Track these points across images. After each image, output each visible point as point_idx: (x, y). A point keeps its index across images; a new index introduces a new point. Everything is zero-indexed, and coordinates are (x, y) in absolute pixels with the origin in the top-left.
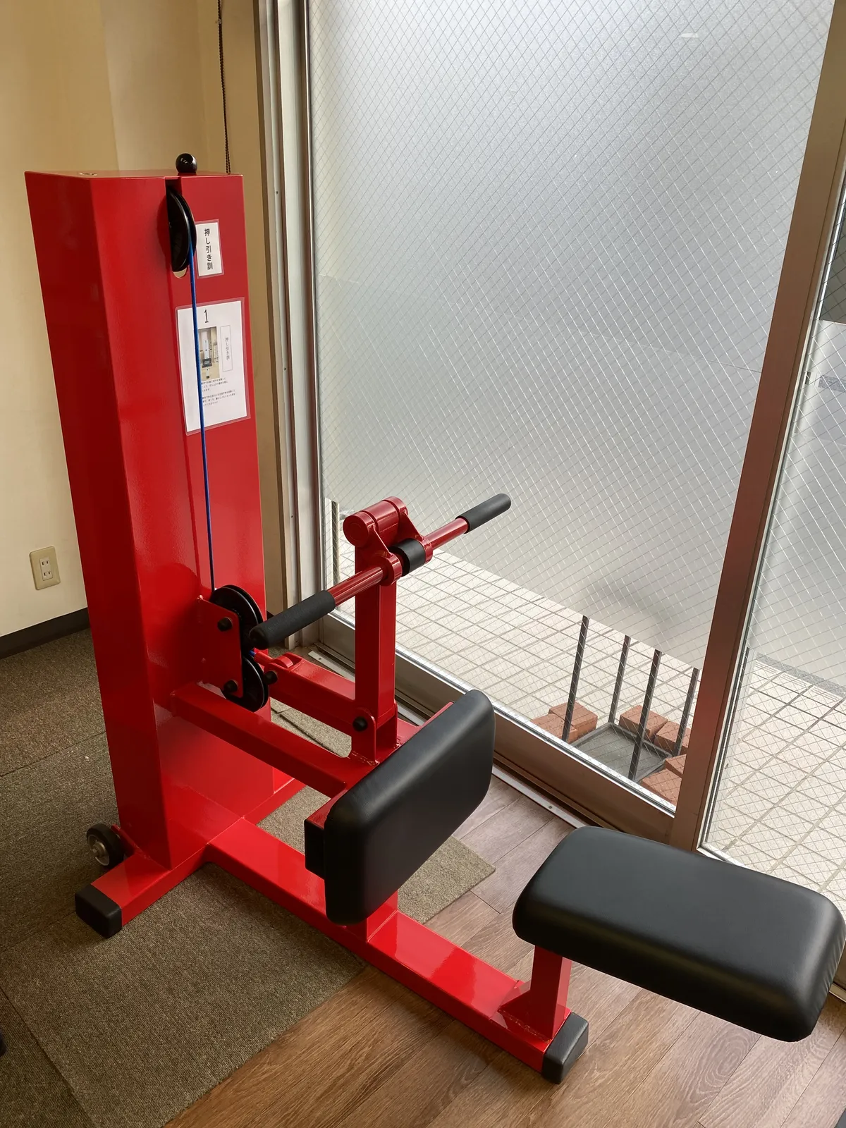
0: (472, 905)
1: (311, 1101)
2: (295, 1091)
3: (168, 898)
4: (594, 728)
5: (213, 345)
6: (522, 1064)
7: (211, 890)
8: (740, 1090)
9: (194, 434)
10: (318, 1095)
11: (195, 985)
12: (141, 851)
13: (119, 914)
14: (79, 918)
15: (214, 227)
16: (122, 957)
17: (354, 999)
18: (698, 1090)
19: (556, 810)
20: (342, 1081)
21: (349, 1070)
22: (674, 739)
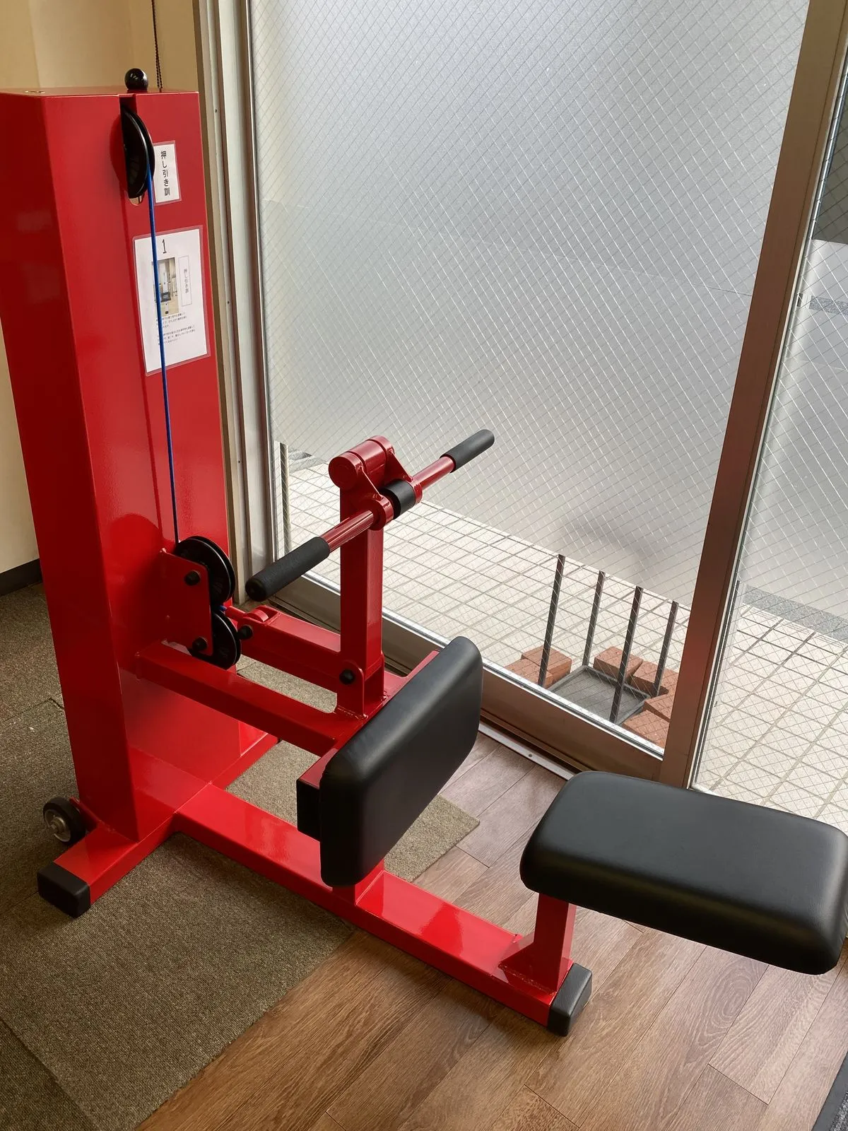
0: (459, 861)
1: (312, 1070)
2: (292, 1062)
3: (137, 872)
4: (568, 673)
5: (171, 277)
6: (526, 1019)
7: (182, 862)
8: (748, 1029)
9: (155, 375)
10: (318, 1065)
11: (174, 961)
12: (104, 823)
13: (87, 893)
14: (42, 899)
15: (170, 148)
16: (93, 936)
17: (346, 964)
18: (705, 1032)
19: (536, 758)
20: (340, 1050)
21: (347, 1037)
22: (652, 680)
